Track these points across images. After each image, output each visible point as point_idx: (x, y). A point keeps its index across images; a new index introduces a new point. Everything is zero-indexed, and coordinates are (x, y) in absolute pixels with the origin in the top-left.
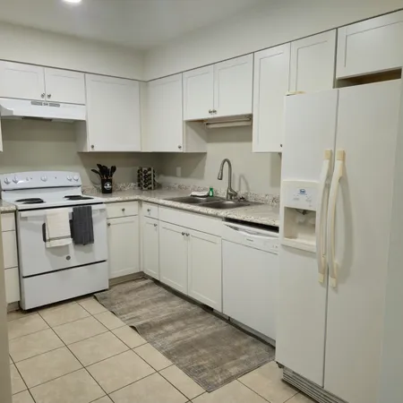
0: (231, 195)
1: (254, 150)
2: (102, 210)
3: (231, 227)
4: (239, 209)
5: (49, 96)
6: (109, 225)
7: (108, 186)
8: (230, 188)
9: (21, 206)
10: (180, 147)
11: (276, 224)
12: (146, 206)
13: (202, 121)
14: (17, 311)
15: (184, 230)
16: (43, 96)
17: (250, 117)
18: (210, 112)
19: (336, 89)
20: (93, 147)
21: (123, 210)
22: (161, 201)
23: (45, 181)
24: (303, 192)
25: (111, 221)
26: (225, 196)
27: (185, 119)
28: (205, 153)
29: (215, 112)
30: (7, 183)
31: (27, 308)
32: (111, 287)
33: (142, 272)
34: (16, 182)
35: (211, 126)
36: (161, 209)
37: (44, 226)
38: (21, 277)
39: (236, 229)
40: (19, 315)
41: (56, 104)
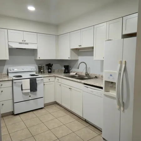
0: (87, 75)
1: (94, 59)
2: (42, 80)
3: (86, 87)
4: (89, 80)
5: (25, 41)
6: (44, 85)
7: (50, 70)
8: (86, 72)
9: (14, 78)
10: (69, 58)
11: (102, 86)
12: (57, 78)
13: (77, 49)
14: (12, 115)
15: (70, 87)
16: (23, 41)
17: (93, 48)
18: (79, 46)
19: (123, 39)
20: (39, 58)
21: (49, 79)
22: (62, 77)
23: (23, 69)
24: (111, 75)
25: (45, 83)
26: (85, 75)
27: (71, 48)
28: (78, 60)
29: (81, 46)
30: (11, 70)
31: (15, 114)
32: (44, 106)
33: (56, 101)
34: (13, 70)
35: (80, 51)
36: (62, 79)
37: (22, 85)
38: (14, 103)
39: (87, 87)
40: (13, 116)
41: (27, 44)
